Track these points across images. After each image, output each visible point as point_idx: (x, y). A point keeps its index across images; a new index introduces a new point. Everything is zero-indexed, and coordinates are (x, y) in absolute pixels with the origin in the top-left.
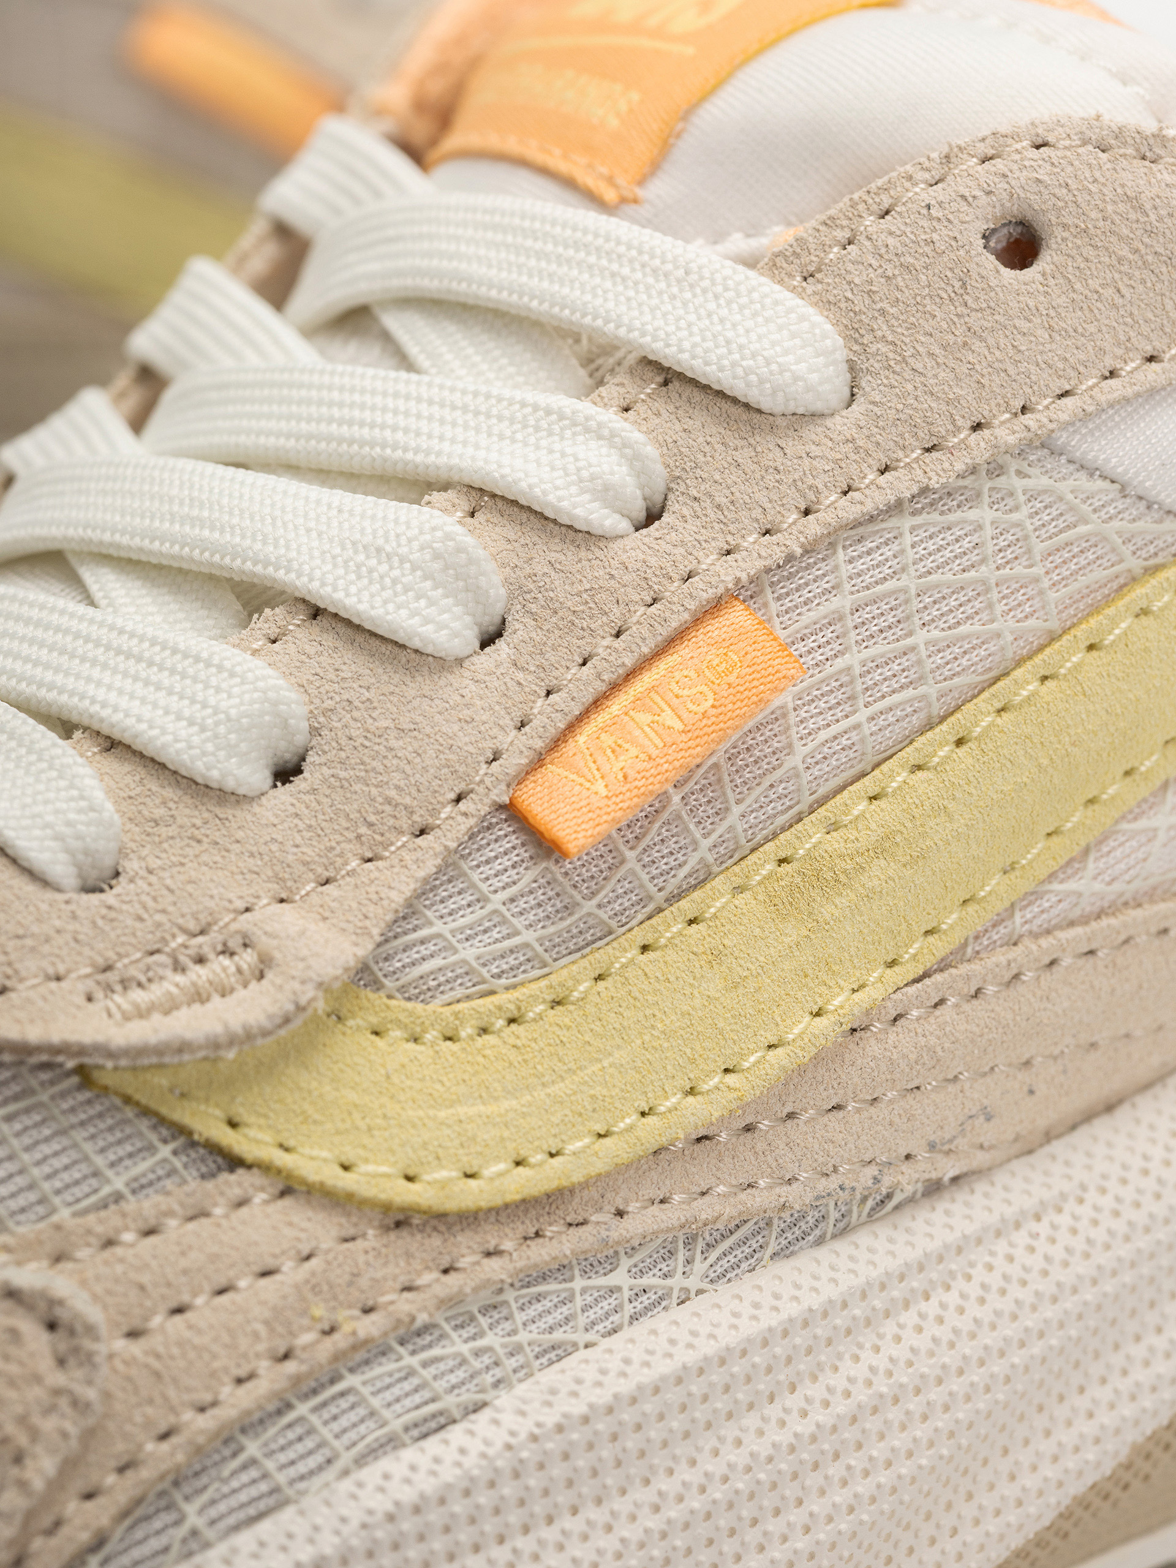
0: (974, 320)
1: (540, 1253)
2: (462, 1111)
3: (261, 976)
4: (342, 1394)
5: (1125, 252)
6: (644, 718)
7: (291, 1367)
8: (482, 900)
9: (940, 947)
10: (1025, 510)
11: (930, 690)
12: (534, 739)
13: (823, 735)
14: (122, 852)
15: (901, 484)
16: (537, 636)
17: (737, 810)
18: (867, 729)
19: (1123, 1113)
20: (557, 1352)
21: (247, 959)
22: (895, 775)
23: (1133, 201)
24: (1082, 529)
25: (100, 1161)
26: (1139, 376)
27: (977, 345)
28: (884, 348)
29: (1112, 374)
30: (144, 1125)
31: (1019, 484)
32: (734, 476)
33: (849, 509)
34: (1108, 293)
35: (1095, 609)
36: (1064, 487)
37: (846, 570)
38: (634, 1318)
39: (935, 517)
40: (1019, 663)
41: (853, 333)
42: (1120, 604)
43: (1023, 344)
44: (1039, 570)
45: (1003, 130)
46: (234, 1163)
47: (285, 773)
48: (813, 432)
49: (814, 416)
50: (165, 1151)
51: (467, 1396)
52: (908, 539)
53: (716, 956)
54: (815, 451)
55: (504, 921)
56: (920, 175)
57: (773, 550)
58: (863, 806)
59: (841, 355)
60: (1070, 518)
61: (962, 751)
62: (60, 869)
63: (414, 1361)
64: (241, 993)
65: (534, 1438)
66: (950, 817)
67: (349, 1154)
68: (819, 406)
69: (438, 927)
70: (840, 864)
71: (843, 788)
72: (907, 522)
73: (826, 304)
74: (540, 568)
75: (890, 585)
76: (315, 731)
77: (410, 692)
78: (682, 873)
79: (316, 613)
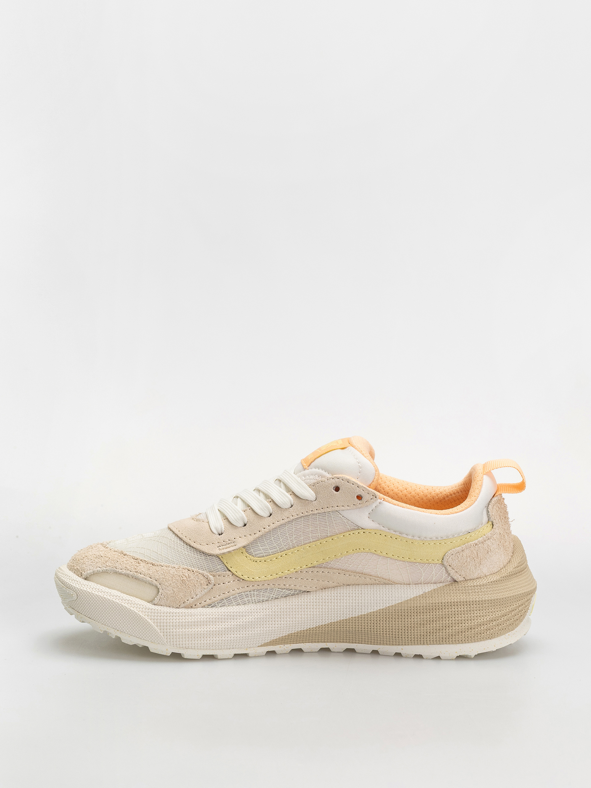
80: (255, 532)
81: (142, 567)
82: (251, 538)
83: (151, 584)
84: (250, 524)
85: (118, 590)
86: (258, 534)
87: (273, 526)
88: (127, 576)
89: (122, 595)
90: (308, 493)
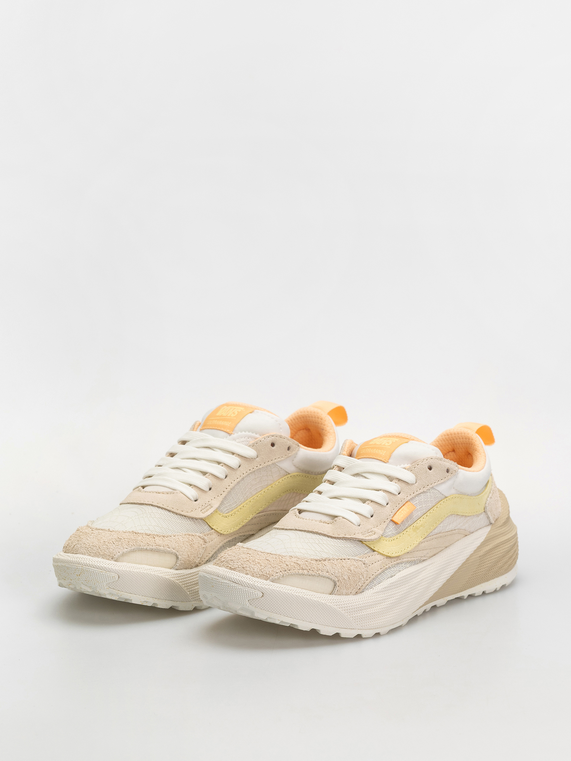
0: (427, 475)
1: (398, 561)
2: (391, 548)
3: (375, 534)
4: (385, 573)
5: (440, 469)
6: (403, 512)
7: (382, 569)
8: (390, 529)
9: (425, 536)
10: (432, 494)
11: (424, 511)
12: (393, 513)
13: (416, 514)
14: (360, 523)
15: (422, 491)
16: (392, 504)
17: (410, 521)
18: (420, 514)
19: (436, 556)
20: (400, 571)
21: (373, 532)
22: (422, 518)
23: (440, 464)
24: (436, 496)
25: (364, 550)
26: (441, 481)
27: (427, 477)
28: (419, 478)
29: (439, 481)
30: (367, 547)
31: (431, 491)
32: (407, 489)
33: (418, 493)
34: (438, 473)
35: (437, 504)
36: (435, 492)
37: (417, 499)
38: (405, 569)
39: (424, 494)
40: (431, 509)
41: (416, 476)
42: (439, 504)
43: (432, 477)
44: (433, 500)
45: (428, 457)
46: (374, 551)
47: (372, 516)
48: (413, 486)
49: (413, 484)
50: (369, 550)
51: (394, 574)
52: (422, 496)
53: (409, 535)
54: (414, 487)
55: (392, 531)
56: (421, 461)
57: (411, 497)
58: (419, 522)
59: (415, 478)
60: (435, 495)
61: (427, 517)
62: (356, 524)
63: (390, 570)
64: (373, 536)
65: (400, 578)
66: (426, 523)
67: (384, 551)
68: (414, 483)
69: (387, 531)
70: (418, 527)
71: (418, 520)
72: (422, 495)
73: (413, 473)
74: (391, 498)
75: (421, 500)
76: (374, 512)
77: (382, 509)
78: (406, 527)
79: (372, 501)
80: (221, 493)
81: (158, 541)
82: (221, 498)
83: (172, 553)
84: (216, 488)
85: (147, 564)
86: (224, 494)
87: (232, 485)
88: (152, 550)
89: (151, 567)
90: (251, 452)
